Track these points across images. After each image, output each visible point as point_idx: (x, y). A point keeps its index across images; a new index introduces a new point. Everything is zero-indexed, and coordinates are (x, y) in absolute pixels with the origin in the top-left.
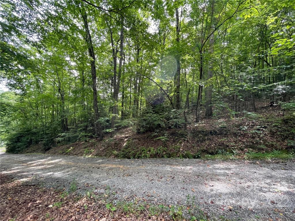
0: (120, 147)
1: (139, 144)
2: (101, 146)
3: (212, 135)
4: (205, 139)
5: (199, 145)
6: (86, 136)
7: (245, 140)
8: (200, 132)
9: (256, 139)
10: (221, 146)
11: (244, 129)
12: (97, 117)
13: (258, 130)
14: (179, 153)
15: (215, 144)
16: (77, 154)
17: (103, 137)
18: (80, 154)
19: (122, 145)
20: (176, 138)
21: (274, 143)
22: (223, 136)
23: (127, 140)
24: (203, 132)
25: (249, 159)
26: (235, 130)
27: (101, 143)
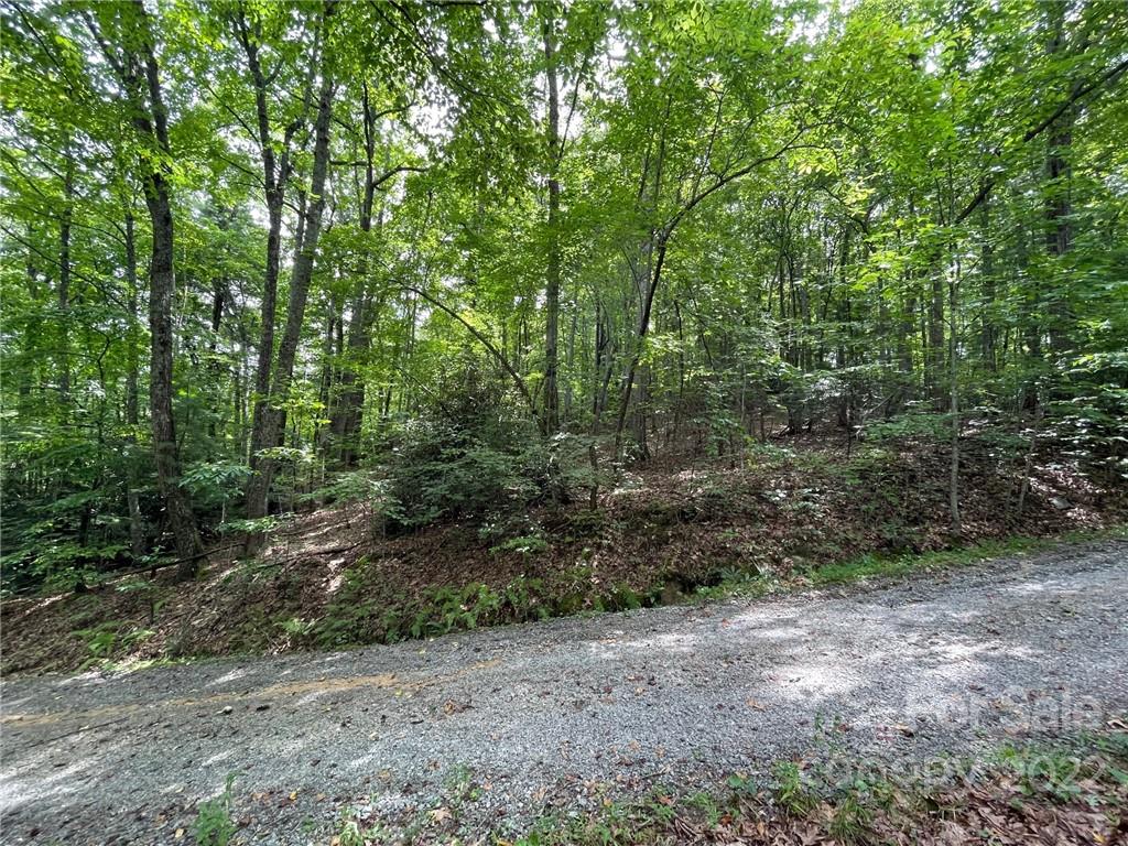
0: (316, 599)
1: (410, 578)
2: (196, 609)
3: (686, 522)
4: (668, 538)
5: (651, 559)
6: (80, 562)
7: (780, 533)
8: (646, 514)
9: (806, 527)
10: (720, 556)
11: (778, 499)
12: (170, 460)
13: (806, 499)
14: (591, 592)
15: (700, 550)
16: (28, 667)
17: (196, 560)
18: (53, 664)
19: (324, 589)
20: (568, 539)
21: (851, 536)
22: (718, 525)
23: (344, 565)
24: (657, 513)
25: (816, 587)
26: (745, 502)
27: (188, 591)
